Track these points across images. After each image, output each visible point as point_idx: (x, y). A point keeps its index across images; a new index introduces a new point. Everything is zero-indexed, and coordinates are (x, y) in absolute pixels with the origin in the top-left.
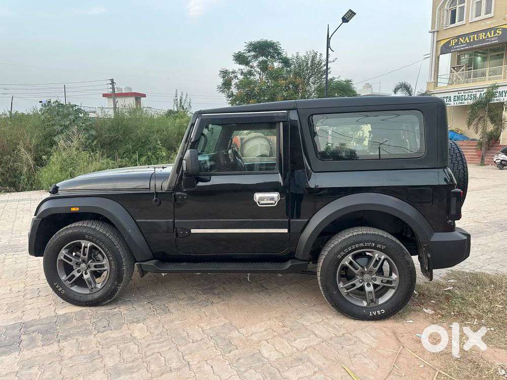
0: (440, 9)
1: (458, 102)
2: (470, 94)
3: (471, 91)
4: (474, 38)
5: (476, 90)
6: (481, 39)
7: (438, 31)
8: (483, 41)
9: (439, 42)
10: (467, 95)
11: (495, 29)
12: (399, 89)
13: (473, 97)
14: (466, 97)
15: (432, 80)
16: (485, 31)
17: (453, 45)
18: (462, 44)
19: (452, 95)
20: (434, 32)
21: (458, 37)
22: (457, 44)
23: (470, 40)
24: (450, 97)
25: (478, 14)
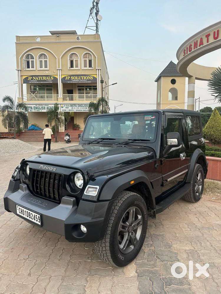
0: (21, 59)
1: (36, 110)
2: (42, 106)
3: (42, 105)
4: (40, 78)
5: (45, 105)
6: (44, 79)
7: (21, 70)
8: (45, 81)
9: (22, 77)
10: (40, 107)
11: (50, 76)
12: (6, 99)
13: (43, 108)
14: (40, 108)
15: (21, 97)
16: (46, 76)
17: (30, 79)
18: (34, 80)
19: (33, 106)
20: (19, 70)
21: (32, 76)
22: (32, 79)
23: (39, 79)
24: (32, 107)
25: (41, 67)
